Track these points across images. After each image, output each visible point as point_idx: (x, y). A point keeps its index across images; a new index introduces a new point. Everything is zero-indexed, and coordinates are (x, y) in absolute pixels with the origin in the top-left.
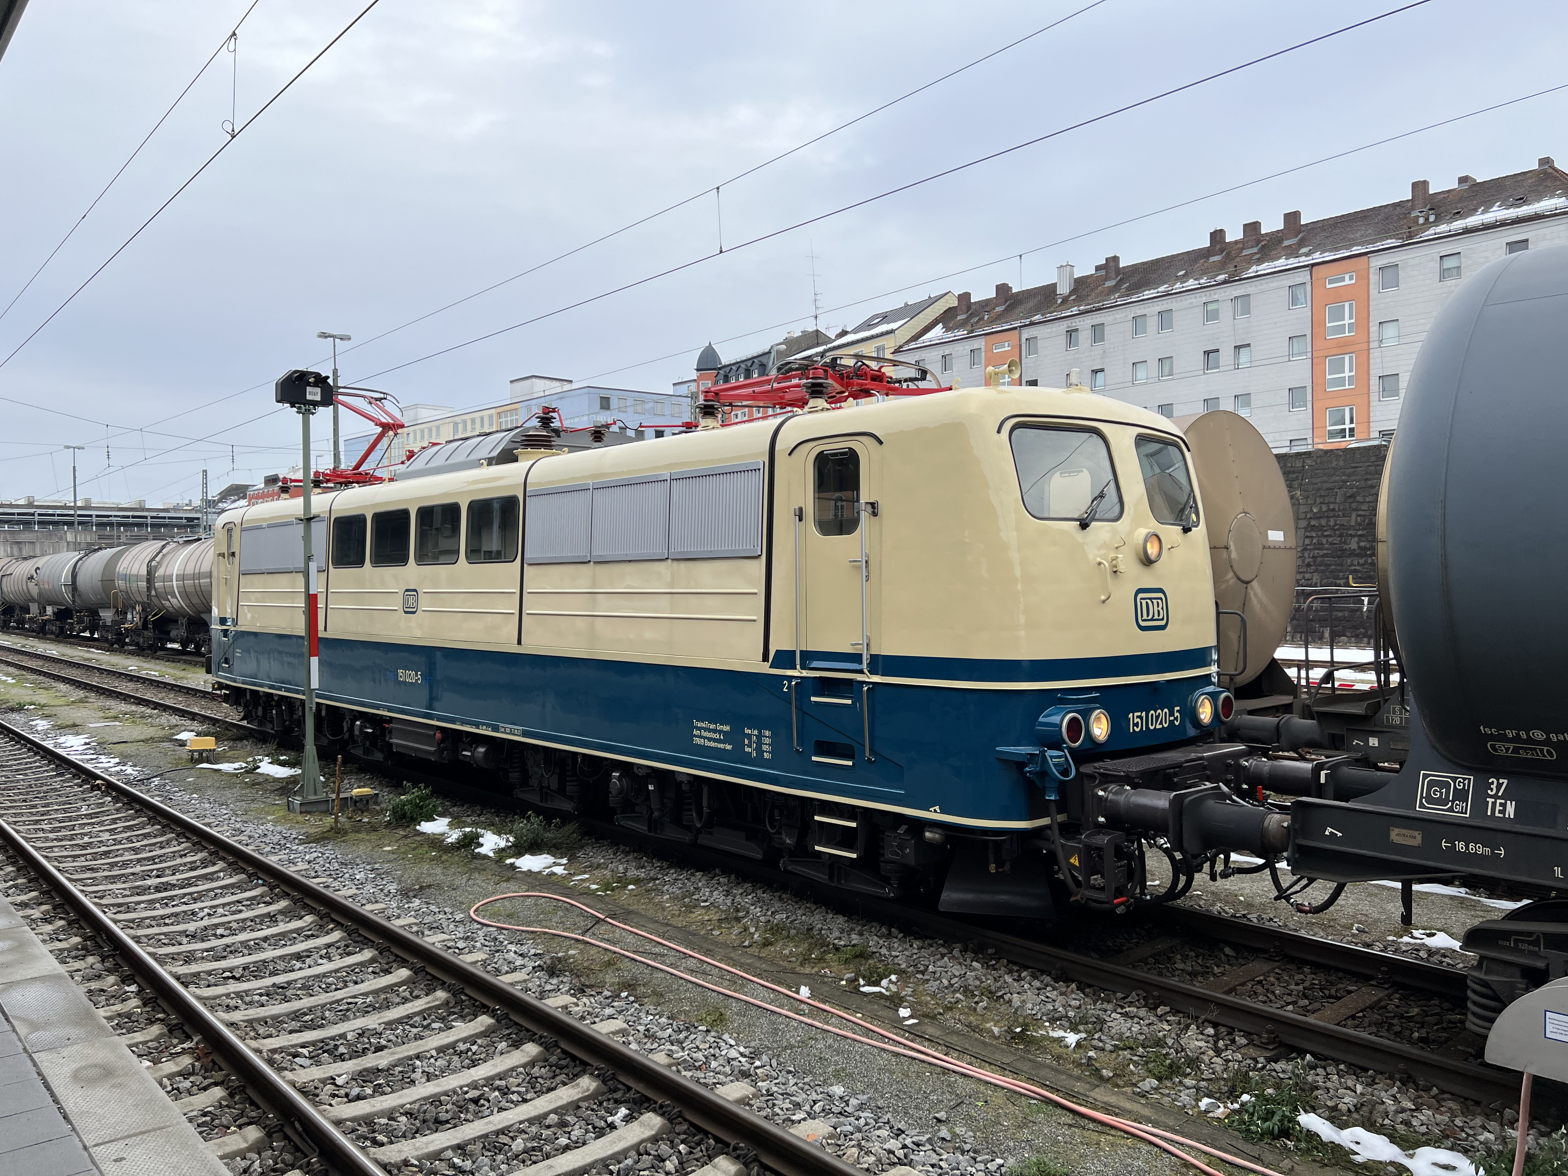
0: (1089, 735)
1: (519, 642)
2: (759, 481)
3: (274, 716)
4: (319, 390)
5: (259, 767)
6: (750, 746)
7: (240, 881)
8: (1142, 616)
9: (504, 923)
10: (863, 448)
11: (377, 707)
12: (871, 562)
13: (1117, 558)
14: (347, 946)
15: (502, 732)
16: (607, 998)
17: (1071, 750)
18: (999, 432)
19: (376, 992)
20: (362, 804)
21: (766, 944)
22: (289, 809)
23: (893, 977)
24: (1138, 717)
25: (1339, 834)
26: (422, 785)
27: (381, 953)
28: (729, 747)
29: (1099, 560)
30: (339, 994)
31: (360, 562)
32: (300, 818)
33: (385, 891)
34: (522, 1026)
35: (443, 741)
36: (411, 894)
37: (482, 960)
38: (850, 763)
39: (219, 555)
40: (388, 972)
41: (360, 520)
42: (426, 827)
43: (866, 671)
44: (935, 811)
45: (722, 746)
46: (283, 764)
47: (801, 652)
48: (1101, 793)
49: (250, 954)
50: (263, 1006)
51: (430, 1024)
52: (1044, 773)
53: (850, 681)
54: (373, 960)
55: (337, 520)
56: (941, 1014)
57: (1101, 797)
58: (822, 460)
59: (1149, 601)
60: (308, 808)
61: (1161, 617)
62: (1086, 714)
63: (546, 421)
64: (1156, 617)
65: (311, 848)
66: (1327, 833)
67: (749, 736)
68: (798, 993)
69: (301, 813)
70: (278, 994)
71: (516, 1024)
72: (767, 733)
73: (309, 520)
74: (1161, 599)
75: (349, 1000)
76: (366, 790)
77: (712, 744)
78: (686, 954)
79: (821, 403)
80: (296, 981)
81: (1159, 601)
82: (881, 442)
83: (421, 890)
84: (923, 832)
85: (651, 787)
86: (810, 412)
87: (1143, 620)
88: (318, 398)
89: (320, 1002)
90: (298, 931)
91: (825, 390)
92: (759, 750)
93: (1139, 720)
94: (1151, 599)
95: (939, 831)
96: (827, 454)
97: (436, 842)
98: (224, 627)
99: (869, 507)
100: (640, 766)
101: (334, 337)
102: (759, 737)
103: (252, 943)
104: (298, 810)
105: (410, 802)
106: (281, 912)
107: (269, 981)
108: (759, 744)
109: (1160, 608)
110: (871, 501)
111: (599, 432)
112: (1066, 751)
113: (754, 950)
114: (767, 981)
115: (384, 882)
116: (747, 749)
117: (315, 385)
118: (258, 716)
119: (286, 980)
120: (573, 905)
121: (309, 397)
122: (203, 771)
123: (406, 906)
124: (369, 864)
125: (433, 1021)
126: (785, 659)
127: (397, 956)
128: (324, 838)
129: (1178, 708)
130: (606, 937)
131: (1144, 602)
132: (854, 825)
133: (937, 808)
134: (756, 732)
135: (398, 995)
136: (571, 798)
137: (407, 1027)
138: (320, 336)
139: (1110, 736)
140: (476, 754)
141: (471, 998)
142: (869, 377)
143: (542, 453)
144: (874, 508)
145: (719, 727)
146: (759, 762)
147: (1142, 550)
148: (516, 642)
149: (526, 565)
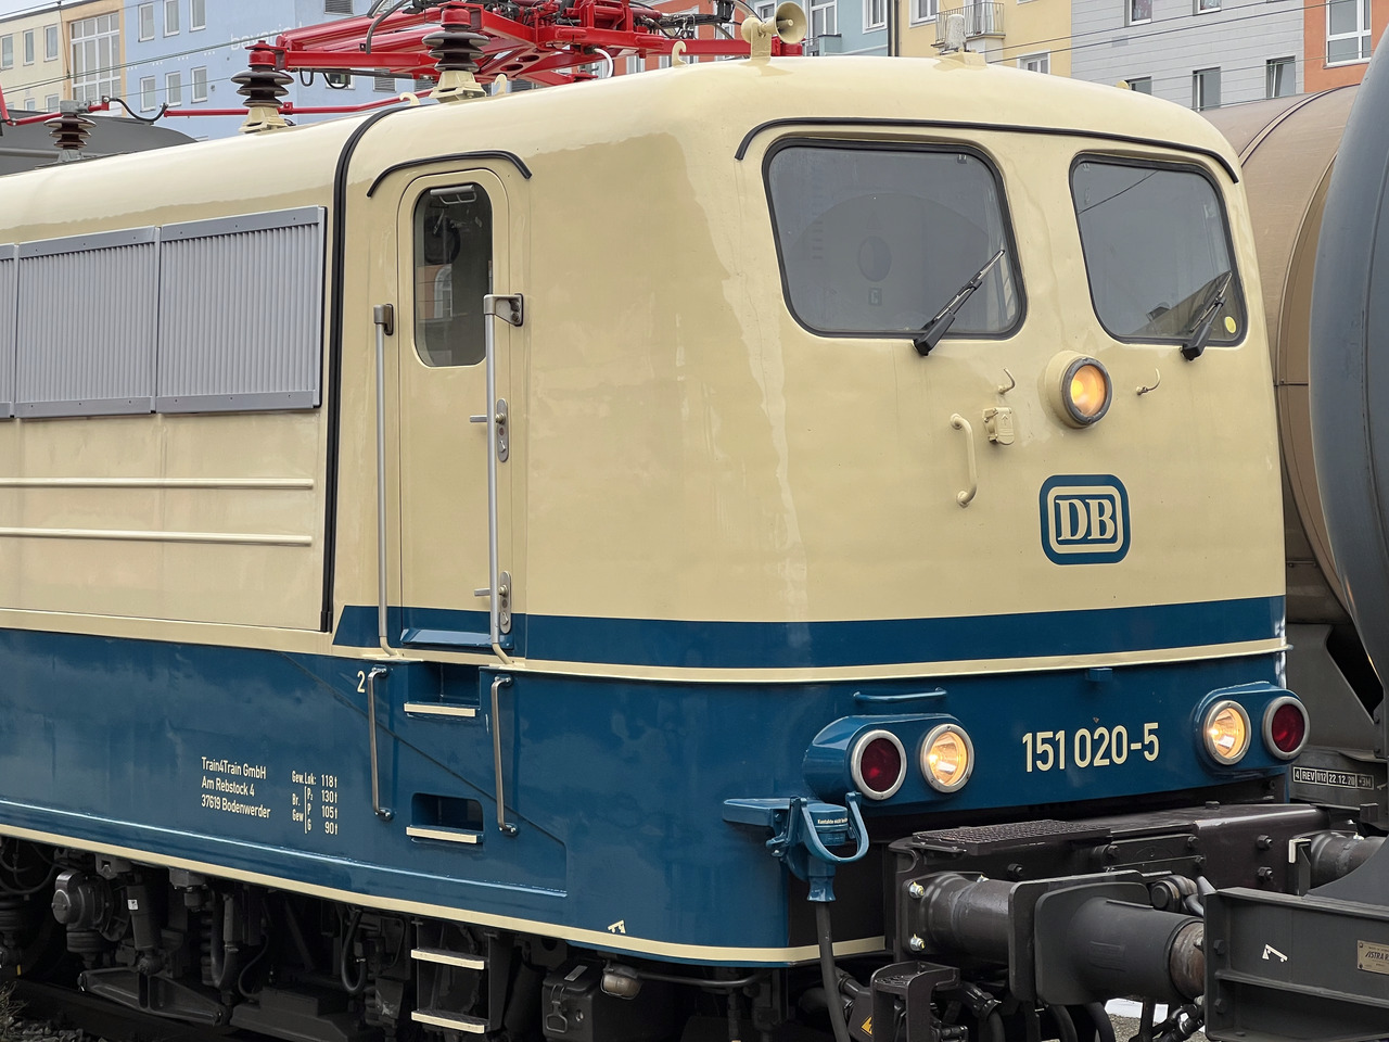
0: (917, 774)
2: (312, 248)
6: (300, 809)
8: (1059, 533)
10: (497, 183)
12: (512, 422)
13: (995, 413)
17: (867, 805)
18: (740, 156)
24: (1044, 741)
25: (1284, 958)
28: (264, 812)
29: (956, 417)
38: (472, 839)
43: (497, 648)
44: (618, 931)
45: (250, 810)
47: (390, 610)
48: (916, 888)
52: (801, 851)
53: (473, 669)
57: (916, 900)
58: (428, 206)
59: (1077, 502)
61: (1108, 535)
64: (1095, 534)
66: (1265, 956)
67: (299, 788)
72: (331, 781)
74: (1111, 498)
77: (236, 808)
79: (464, 80)
81: (1106, 503)
82: (527, 174)
85: (133, 905)
86: (443, 100)
87: (1060, 542)
91: (473, 53)
92: (316, 815)
93: (1048, 747)
94: (1082, 498)
95: (629, 972)
96: (437, 196)
99: (507, 306)
100: (107, 859)
102: (318, 788)
108: (318, 803)
109: (1106, 518)
110: (512, 295)
111: (74, 127)
112: (854, 805)
116: (298, 817)
126: (359, 624)
129: (1155, 726)
131: (1064, 505)
132: (479, 965)
133: (620, 924)
134: (311, 780)
139: (973, 780)
144: (516, 309)
145: (250, 771)
146: (319, 842)
147: (1058, 396)
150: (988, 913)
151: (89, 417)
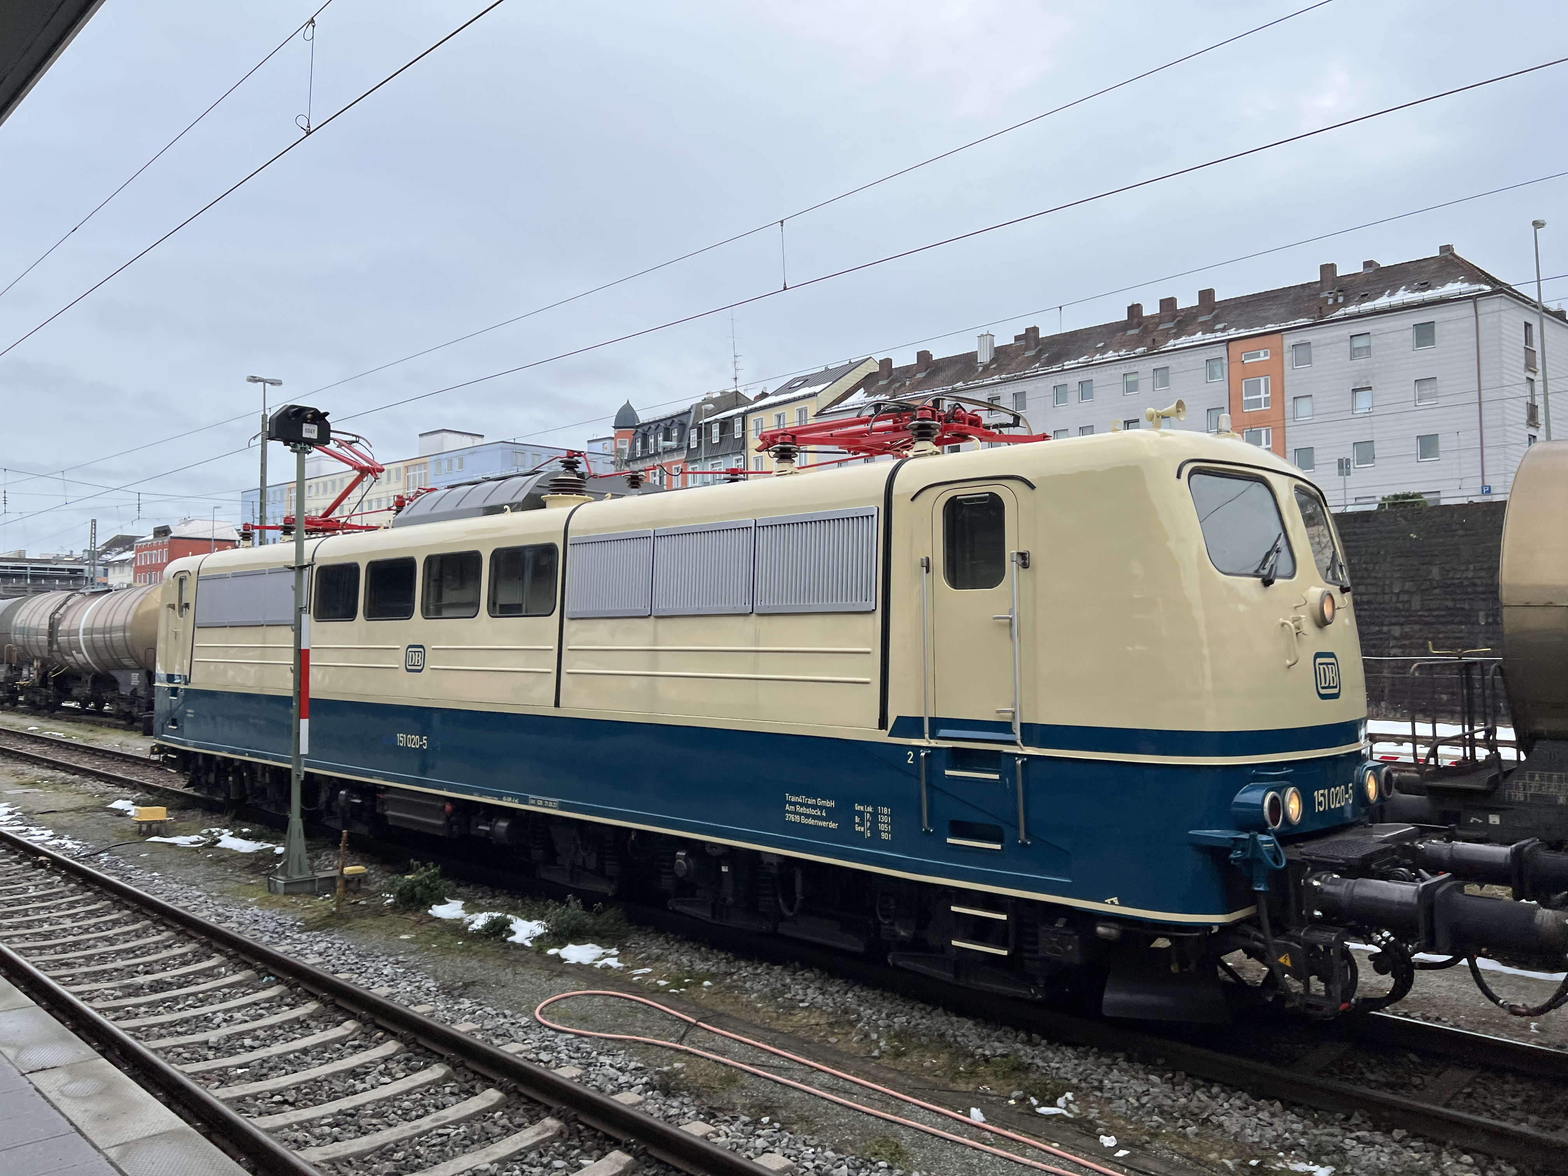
0: (1286, 815)
1: (557, 704)
2: (871, 529)
3: (231, 783)
4: (315, 427)
5: (219, 841)
6: (861, 824)
7: (247, 979)
8: (1321, 683)
9: (580, 1028)
11: (370, 775)
12: (1020, 620)
13: (1300, 618)
14: (408, 1060)
15: (532, 804)
16: (746, 1125)
18: (1179, 476)
19: (468, 1120)
20: (354, 884)
21: (898, 1055)
22: (270, 890)
23: (1069, 1095)
24: (1322, 795)
26: (431, 864)
27: (454, 1069)
28: (833, 825)
29: (1281, 620)
30: (426, 1123)
31: (350, 615)
32: (285, 900)
33: (424, 989)
34: (668, 1165)
35: (454, 812)
36: (456, 993)
37: (577, 1077)
38: (998, 847)
39: (168, 606)
40: (471, 1093)
41: (351, 569)
42: (439, 911)
44: (1112, 903)
45: (824, 824)
46: (246, 837)
49: (295, 1072)
50: (336, 1140)
51: (550, 1162)
52: (1255, 860)
53: (999, 753)
54: (446, 1079)
55: (321, 569)
56: (1148, 1142)
57: (1316, 887)
58: (953, 507)
59: (1325, 667)
60: (292, 889)
61: (1334, 685)
62: (1281, 793)
63: (570, 464)
64: (1331, 684)
65: (315, 936)
67: (861, 814)
68: (969, 1116)
69: (286, 894)
70: (350, 1125)
71: (659, 1162)
74: (1334, 665)
75: (441, 1131)
76: (359, 869)
77: (811, 822)
78: (812, 1067)
80: (364, 1105)
81: (1333, 667)
82: (1032, 487)
83: (467, 988)
84: (1094, 927)
85: (724, 869)
87: (1322, 688)
88: (314, 436)
89: (406, 1134)
90: (342, 1041)
93: (1322, 798)
94: (1327, 664)
95: (1116, 926)
97: (456, 928)
98: (172, 685)
101: (264, 381)
102: (875, 815)
103: (292, 1056)
104: (282, 890)
105: (420, 883)
106: (311, 1016)
107: (333, 1107)
109: (1334, 675)
111: (636, 477)
112: (1271, 834)
113: (885, 1061)
114: (923, 1101)
115: (419, 979)
116: (858, 828)
117: (313, 422)
119: (352, 1105)
120: (650, 1006)
121: (305, 435)
122: (156, 845)
123: (456, 1008)
124: (390, 956)
125: (554, 1159)
126: (908, 726)
127: (475, 1073)
128: (327, 925)
129: (1352, 785)
130: (707, 1045)
131: (1322, 668)
133: (1115, 900)
135: (495, 1123)
137: (525, 1167)
138: (249, 380)
140: (496, 829)
141: (588, 1127)
142: (967, 421)
143: (574, 498)
144: (1024, 559)
145: (821, 802)
147: (1318, 612)
148: (553, 704)
149: (565, 620)
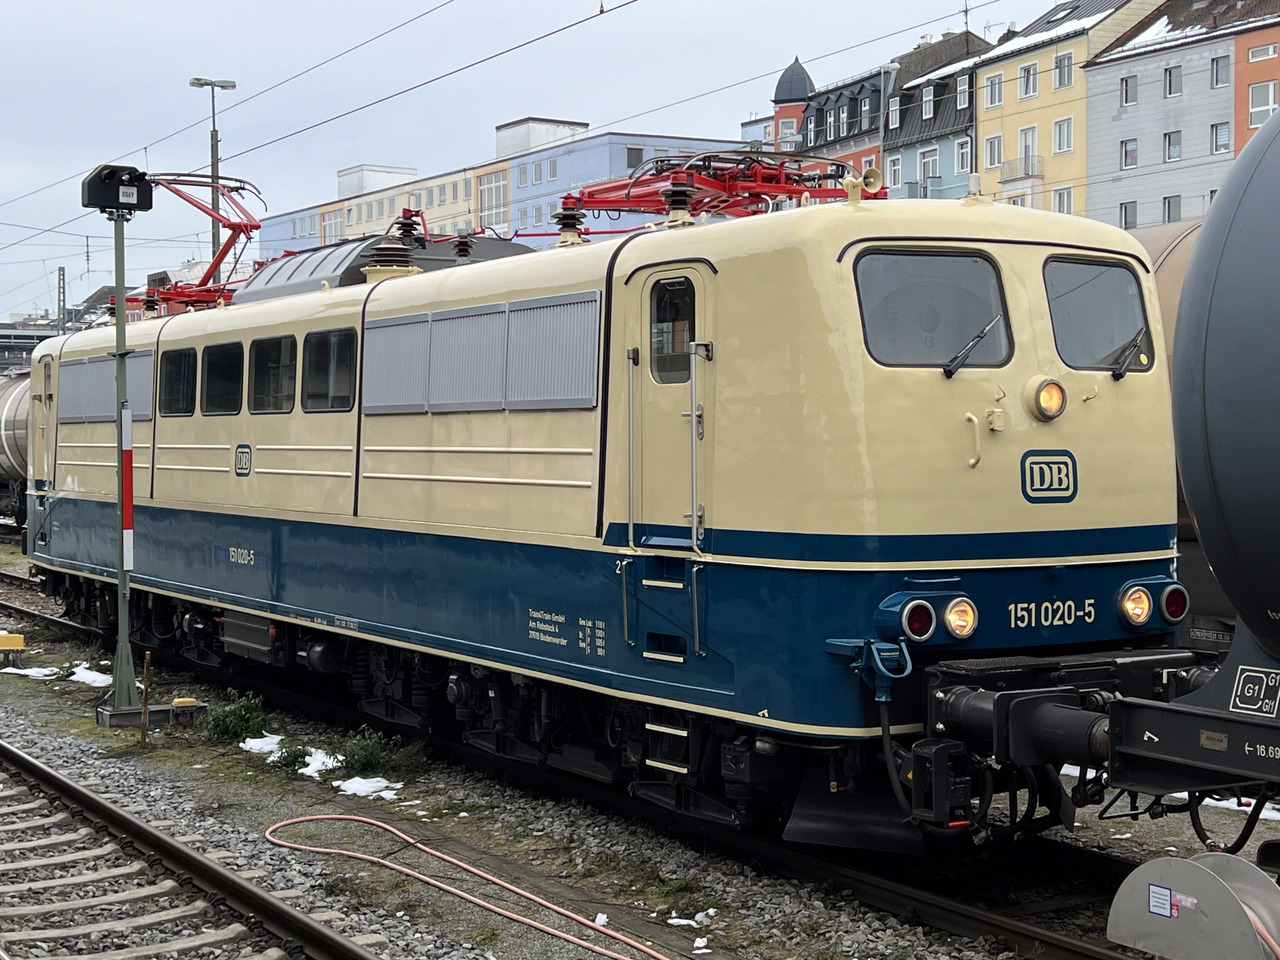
0: (943, 626)
1: (356, 513)
2: (593, 314)
4: (134, 190)
5: (73, 673)
6: (584, 641)
7: (20, 794)
9: (301, 844)
10: (698, 276)
11: (207, 596)
12: (705, 418)
13: (993, 412)
14: (117, 859)
15: (338, 626)
16: (380, 917)
17: (910, 643)
18: (839, 260)
19: (134, 901)
20: (184, 717)
22: (98, 723)
23: (711, 911)
24: (1022, 609)
25: (1156, 739)
26: (251, 693)
27: (151, 866)
29: (969, 415)
30: (94, 901)
31: (190, 410)
32: (109, 732)
33: (179, 810)
34: (273, 934)
35: (277, 638)
36: (207, 812)
37: (259, 877)
38: (681, 660)
39: (35, 398)
40: (153, 883)
41: (190, 355)
42: (252, 745)
43: (696, 548)
44: (764, 716)
45: (556, 640)
46: (104, 670)
47: (634, 525)
48: (940, 695)
49: (12, 862)
50: (14, 906)
51: (181, 931)
52: (870, 670)
53: (682, 560)
54: (141, 872)
55: (164, 354)
56: (743, 947)
57: (940, 701)
58: (659, 290)
59: (1045, 467)
60: (120, 720)
61: (1064, 486)
62: (941, 604)
63: (407, 227)
64: (1056, 485)
65: (110, 763)
66: (1146, 738)
67: (583, 628)
68: (593, 921)
69: (111, 726)
70: (31, 898)
71: (269, 932)
72: (601, 624)
73: (123, 356)
74: (1066, 464)
75: (103, 907)
76: (189, 701)
77: (548, 639)
78: (488, 880)
79: (683, 215)
80: (53, 888)
81: (1062, 466)
82: (715, 271)
83: (221, 809)
84: (755, 742)
85: (491, 694)
86: (670, 227)
87: (1033, 490)
88: (134, 200)
89: (73, 907)
90: (69, 843)
91: (688, 199)
92: (593, 645)
93: (1025, 613)
94: (1047, 464)
97: (257, 761)
98: (41, 493)
99: (703, 348)
101: (212, 84)
102: (594, 628)
103: (17, 852)
104: (108, 724)
105: (232, 713)
106: (55, 825)
107: (25, 886)
108: (593, 637)
109: (1063, 476)
110: (706, 343)
111: (465, 244)
112: (903, 644)
113: (570, 881)
114: (568, 909)
115: (181, 800)
116: (582, 645)
117: (130, 183)
118: (80, 610)
119: (43, 886)
120: (386, 830)
121: (122, 200)
122: (6, 676)
123: (197, 824)
124: (171, 781)
125: (185, 928)
126: (617, 534)
127: (167, 869)
128: (131, 754)
129: (1092, 601)
130: (408, 861)
131: (1036, 468)
132: (684, 734)
133: (765, 712)
134: (590, 624)
135: (157, 905)
136: (417, 711)
137: (154, 931)
138: (193, 84)
139: (976, 631)
140: (311, 655)
141: (231, 909)
142: (759, 177)
143: (394, 271)
144: (708, 351)
145: (555, 618)
146: (593, 660)
147: (1033, 402)
148: (352, 513)
149: (363, 416)
150: (983, 710)
151: (469, 412)
